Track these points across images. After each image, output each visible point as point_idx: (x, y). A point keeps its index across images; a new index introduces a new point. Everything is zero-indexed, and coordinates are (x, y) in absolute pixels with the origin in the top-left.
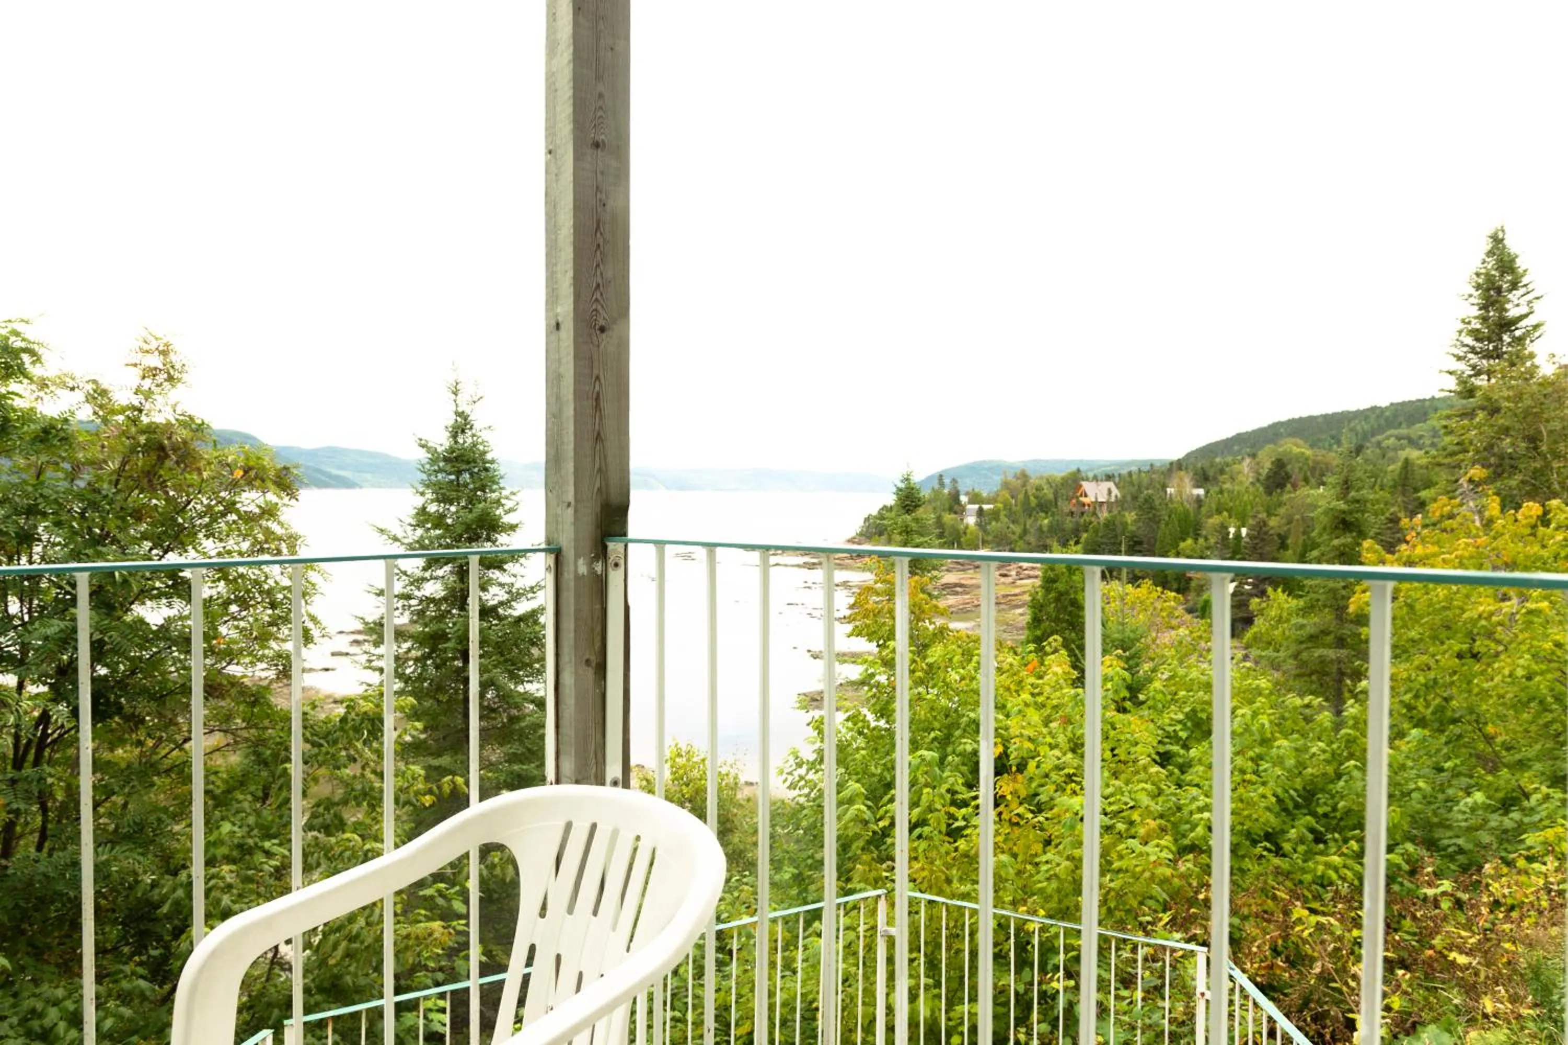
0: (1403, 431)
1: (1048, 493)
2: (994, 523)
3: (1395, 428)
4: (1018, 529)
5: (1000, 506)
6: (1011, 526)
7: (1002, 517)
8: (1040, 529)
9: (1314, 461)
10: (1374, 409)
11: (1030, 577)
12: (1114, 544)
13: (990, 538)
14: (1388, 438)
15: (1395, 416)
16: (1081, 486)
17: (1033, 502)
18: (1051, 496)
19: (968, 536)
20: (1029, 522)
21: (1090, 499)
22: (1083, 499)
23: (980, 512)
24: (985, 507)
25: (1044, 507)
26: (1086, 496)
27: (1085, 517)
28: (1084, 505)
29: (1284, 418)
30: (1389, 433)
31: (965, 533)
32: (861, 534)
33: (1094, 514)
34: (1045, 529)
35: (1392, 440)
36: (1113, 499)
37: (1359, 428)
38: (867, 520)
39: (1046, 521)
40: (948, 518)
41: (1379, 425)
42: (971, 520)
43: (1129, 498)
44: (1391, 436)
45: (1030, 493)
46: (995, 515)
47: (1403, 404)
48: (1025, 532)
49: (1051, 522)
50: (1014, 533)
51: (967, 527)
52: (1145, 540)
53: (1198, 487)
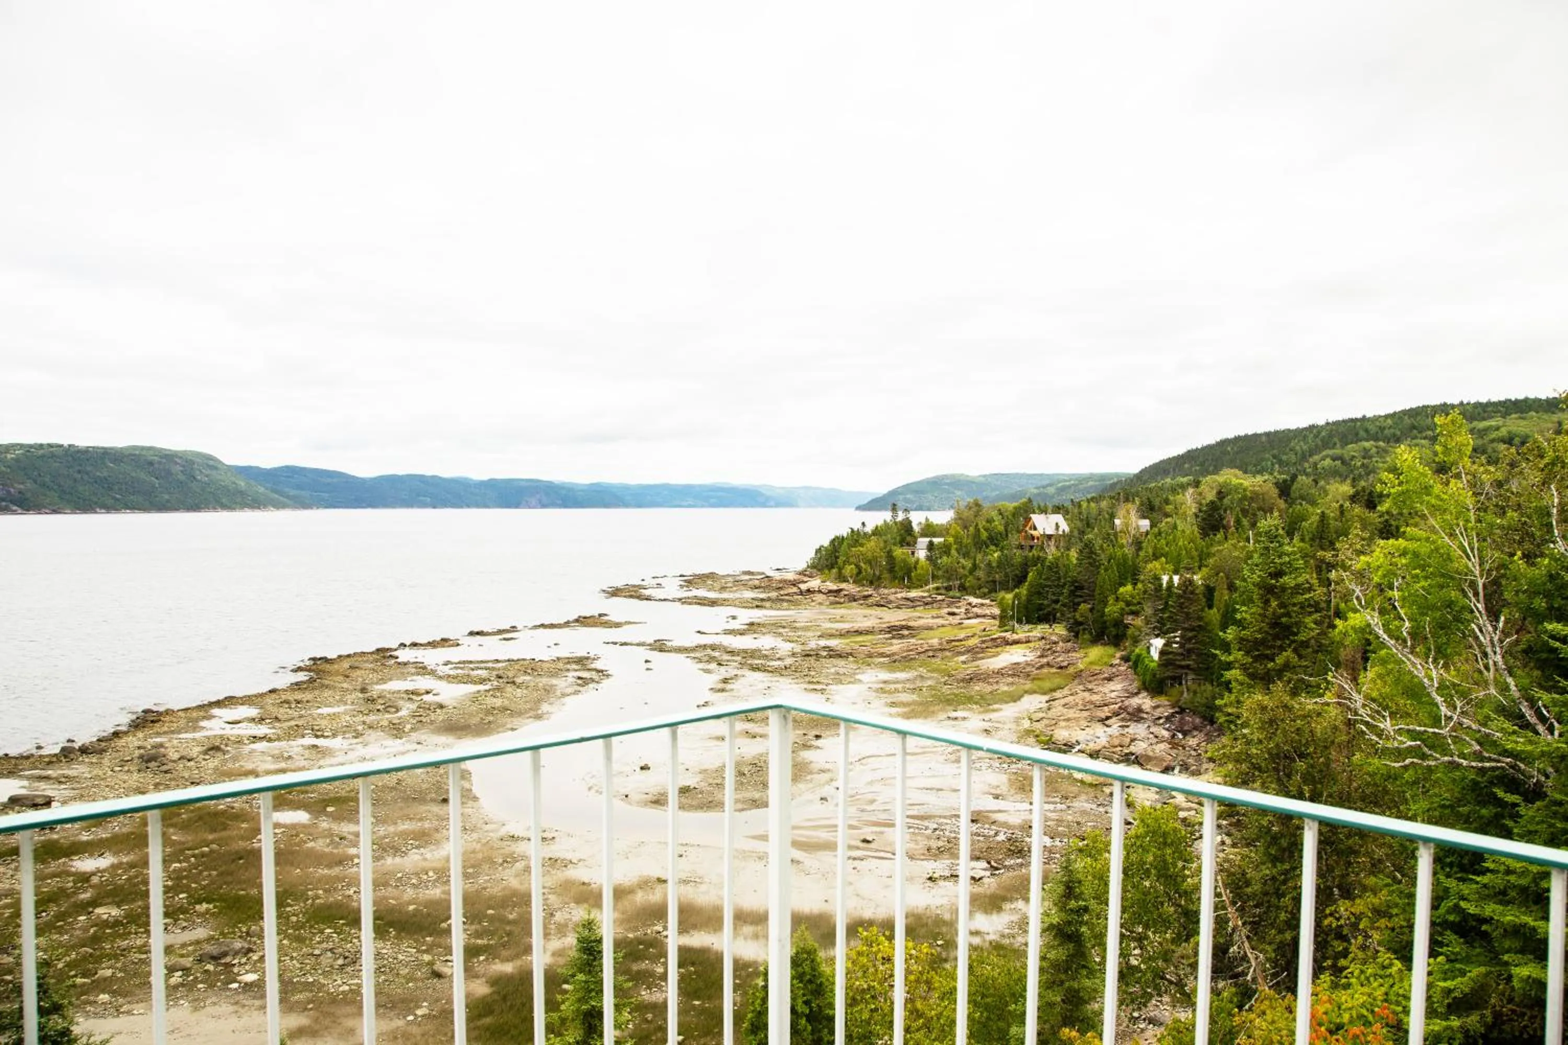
0: (1337, 451)
1: (998, 525)
2: (945, 558)
3: (1330, 449)
4: (968, 564)
5: (951, 540)
6: (962, 560)
7: (953, 552)
8: (989, 564)
9: (1253, 492)
10: (1312, 428)
11: (978, 616)
12: (1058, 586)
13: (940, 573)
14: (1323, 459)
15: (1330, 436)
16: (1030, 519)
17: (984, 535)
18: (1001, 528)
19: (919, 571)
20: (979, 557)
21: (1040, 531)
22: (1033, 532)
23: (931, 546)
24: (936, 540)
25: (995, 540)
26: (1035, 529)
27: (1034, 552)
28: (1033, 538)
29: (1231, 435)
30: (1324, 453)
31: (915, 568)
32: (813, 566)
33: (1042, 548)
34: (994, 564)
35: (1328, 462)
36: (1061, 533)
37: (1298, 448)
38: (818, 551)
39: (996, 555)
40: (898, 552)
41: (1316, 446)
42: (922, 554)
43: (1076, 533)
44: (1327, 456)
45: (980, 526)
46: (946, 549)
47: (1337, 423)
48: (975, 567)
49: (999, 557)
50: (964, 568)
51: (917, 561)
52: (1086, 584)
53: (1144, 517)
